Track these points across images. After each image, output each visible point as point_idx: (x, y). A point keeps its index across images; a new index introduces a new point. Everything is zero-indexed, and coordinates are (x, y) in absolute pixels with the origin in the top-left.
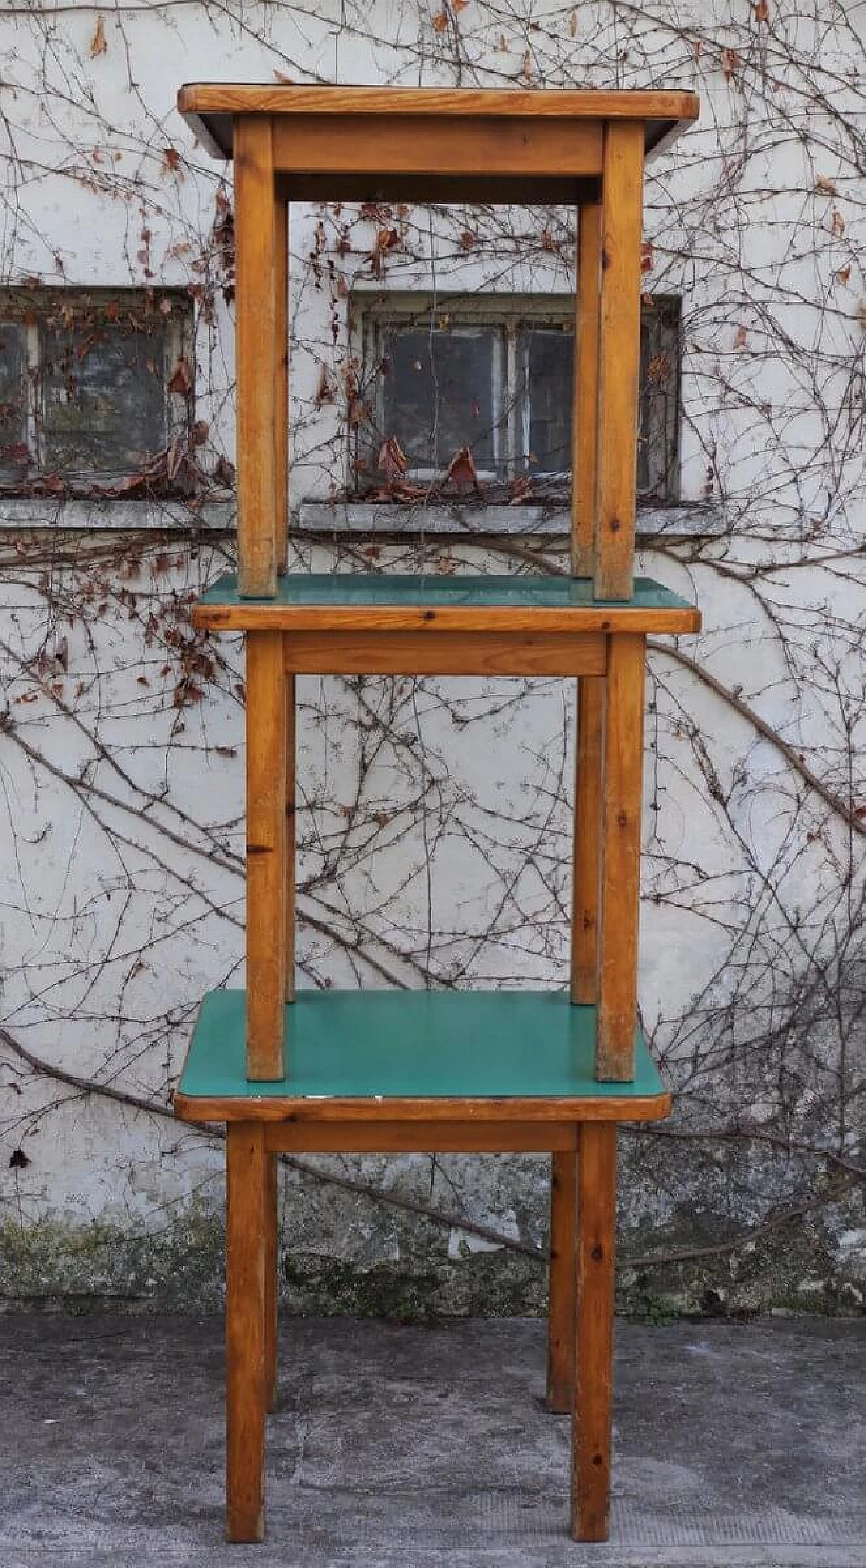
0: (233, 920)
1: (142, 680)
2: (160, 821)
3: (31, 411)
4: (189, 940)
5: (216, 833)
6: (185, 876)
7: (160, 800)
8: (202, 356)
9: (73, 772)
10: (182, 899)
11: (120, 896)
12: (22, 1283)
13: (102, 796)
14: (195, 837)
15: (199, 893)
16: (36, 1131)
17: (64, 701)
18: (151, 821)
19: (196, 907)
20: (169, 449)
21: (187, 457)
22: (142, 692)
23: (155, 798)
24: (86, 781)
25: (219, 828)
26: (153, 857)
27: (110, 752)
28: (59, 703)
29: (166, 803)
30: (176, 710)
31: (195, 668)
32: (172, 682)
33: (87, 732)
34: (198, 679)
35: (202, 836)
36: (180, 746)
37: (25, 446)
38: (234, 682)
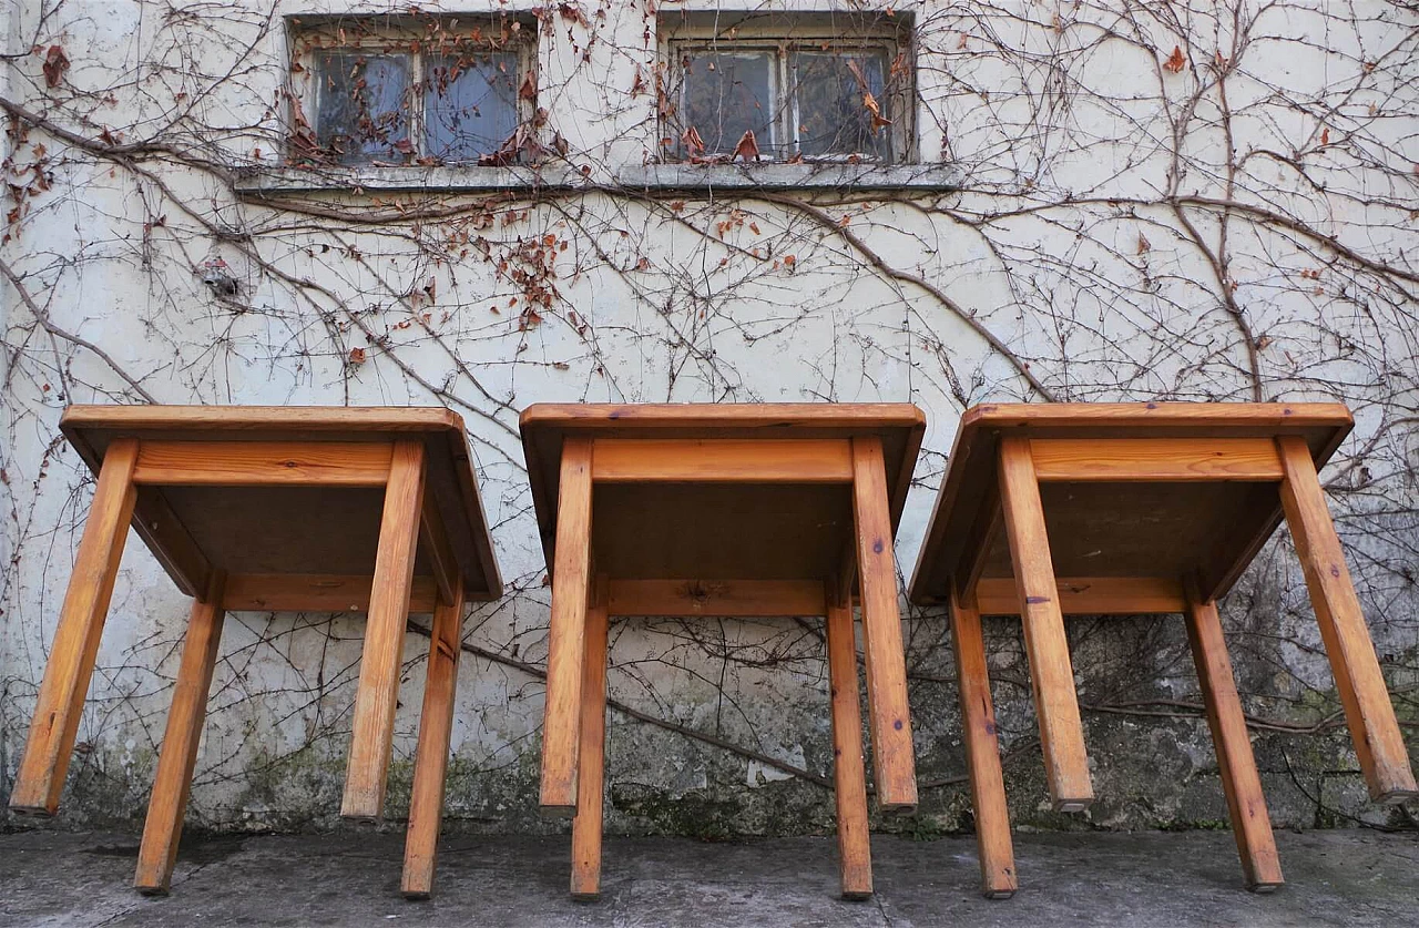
1: (494, 310)
3: (414, 115)
4: (531, 521)
7: (507, 406)
8: (542, 59)
9: (439, 385)
10: (526, 487)
12: (396, 807)
13: (461, 403)
16: (407, 679)
17: (432, 328)
18: (500, 423)
20: (516, 130)
21: (531, 136)
22: (494, 319)
23: (504, 405)
24: (447, 391)
26: (502, 453)
27: (467, 368)
28: (428, 330)
29: (512, 408)
30: (521, 333)
31: (535, 299)
32: (518, 310)
33: (448, 352)
34: (539, 309)
36: (523, 362)
38: (568, 310)
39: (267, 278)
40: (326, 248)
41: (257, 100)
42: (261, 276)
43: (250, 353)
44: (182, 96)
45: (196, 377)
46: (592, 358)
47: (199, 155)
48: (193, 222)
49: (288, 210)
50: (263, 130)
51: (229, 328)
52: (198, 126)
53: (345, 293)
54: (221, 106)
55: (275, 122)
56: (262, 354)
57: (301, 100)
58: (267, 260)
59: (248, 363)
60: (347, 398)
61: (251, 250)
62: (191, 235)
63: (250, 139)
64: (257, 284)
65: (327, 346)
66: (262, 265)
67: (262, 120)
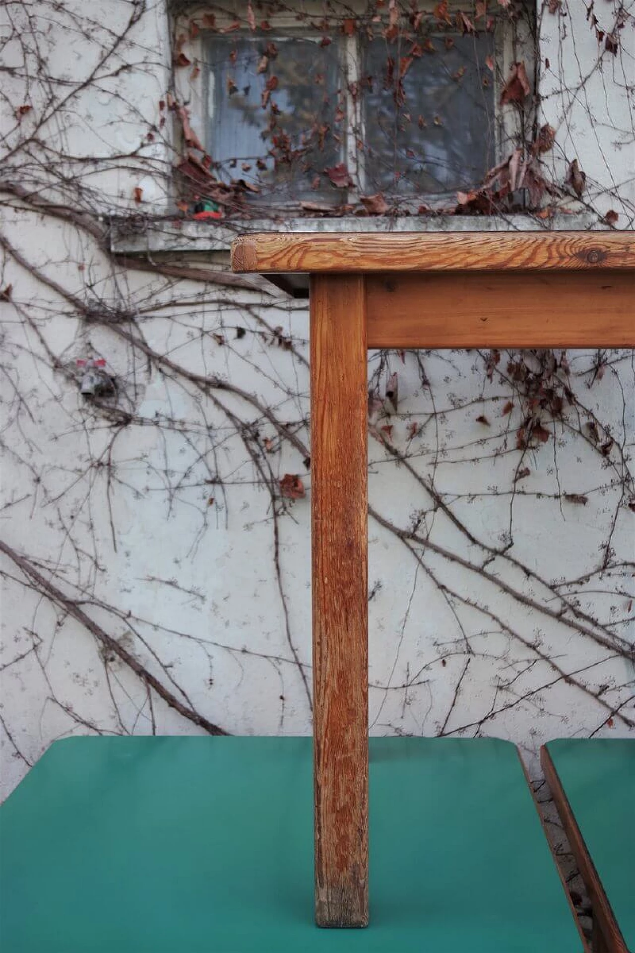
0: (583, 688)
1: (482, 419)
2: (500, 578)
3: (350, 130)
4: (534, 711)
5: (564, 590)
6: (530, 639)
7: (502, 553)
8: (547, 50)
9: (404, 524)
10: (526, 665)
11: (456, 662)
13: (437, 550)
14: (541, 595)
15: (546, 658)
17: (395, 445)
18: (492, 578)
19: (542, 674)
20: (510, 158)
21: (533, 167)
22: (481, 432)
23: (496, 552)
24: (418, 533)
25: (568, 584)
26: (494, 618)
27: (445, 500)
28: (388, 447)
29: (509, 558)
30: (520, 453)
31: (542, 403)
32: (516, 420)
33: (420, 479)
34: (545, 417)
35: (549, 594)
36: (523, 493)
37: (344, 168)
38: (585, 420)
39: (159, 375)
40: (241, 333)
41: (133, 116)
42: (149, 370)
43: (140, 480)
44: (25, 110)
45: (66, 512)
46: (619, 488)
47: (56, 198)
48: (51, 295)
49: (183, 278)
50: (144, 160)
51: (110, 447)
52: (50, 154)
53: (271, 397)
54: (83, 124)
55: (161, 149)
56: (157, 482)
57: (188, 107)
58: (158, 348)
59: (138, 494)
60: (277, 543)
61: (136, 335)
62: (49, 314)
63: (125, 173)
64: (145, 382)
65: (249, 471)
66: (151, 357)
67: (142, 146)
